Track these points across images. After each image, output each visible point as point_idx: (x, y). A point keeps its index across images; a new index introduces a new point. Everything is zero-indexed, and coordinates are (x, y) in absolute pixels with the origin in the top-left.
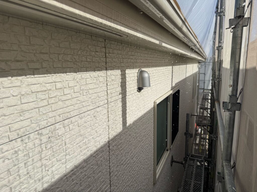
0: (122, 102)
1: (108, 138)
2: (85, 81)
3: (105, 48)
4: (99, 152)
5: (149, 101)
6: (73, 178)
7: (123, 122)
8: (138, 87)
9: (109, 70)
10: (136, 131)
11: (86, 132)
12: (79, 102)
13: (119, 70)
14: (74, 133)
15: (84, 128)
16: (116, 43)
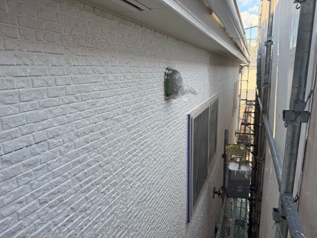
8: (165, 92)
10: (164, 153)
11: (89, 157)
12: (74, 110)
15: (85, 150)
16: (134, 24)
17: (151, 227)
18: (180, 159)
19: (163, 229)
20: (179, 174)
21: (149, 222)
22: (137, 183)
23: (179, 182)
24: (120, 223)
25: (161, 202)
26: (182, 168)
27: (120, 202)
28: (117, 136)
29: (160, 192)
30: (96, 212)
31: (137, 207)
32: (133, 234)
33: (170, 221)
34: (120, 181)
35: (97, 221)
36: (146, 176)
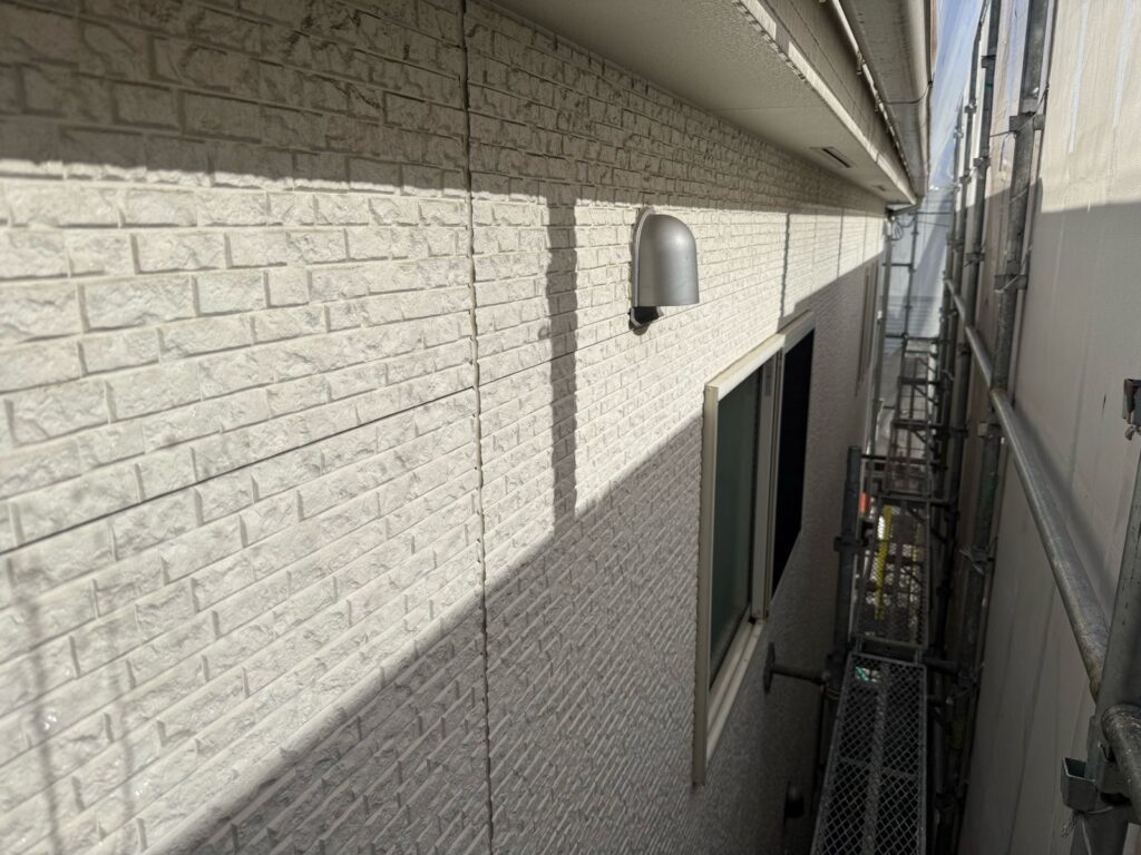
0: (553, 380)
1: (479, 579)
2: (342, 242)
3: (466, 50)
4: (429, 661)
5: (682, 385)
6: (272, 825)
7: (558, 493)
8: (633, 303)
9: (486, 190)
10: (621, 533)
11: (355, 552)
12: (300, 368)
13: (538, 195)
14: (273, 562)
15: (340, 526)
16: (526, 34)
17: (571, 808)
18: (677, 556)
19: (612, 814)
20: (671, 611)
21: (566, 790)
22: (526, 648)
23: (669, 639)
24: (461, 802)
25: (609, 716)
26: (680, 586)
27: (463, 722)
28: (457, 471)
29: (605, 679)
30: (377, 762)
31: (525, 738)
32: (506, 840)
33: (638, 785)
34: (467, 641)
35: (381, 795)
36: (558, 618)
